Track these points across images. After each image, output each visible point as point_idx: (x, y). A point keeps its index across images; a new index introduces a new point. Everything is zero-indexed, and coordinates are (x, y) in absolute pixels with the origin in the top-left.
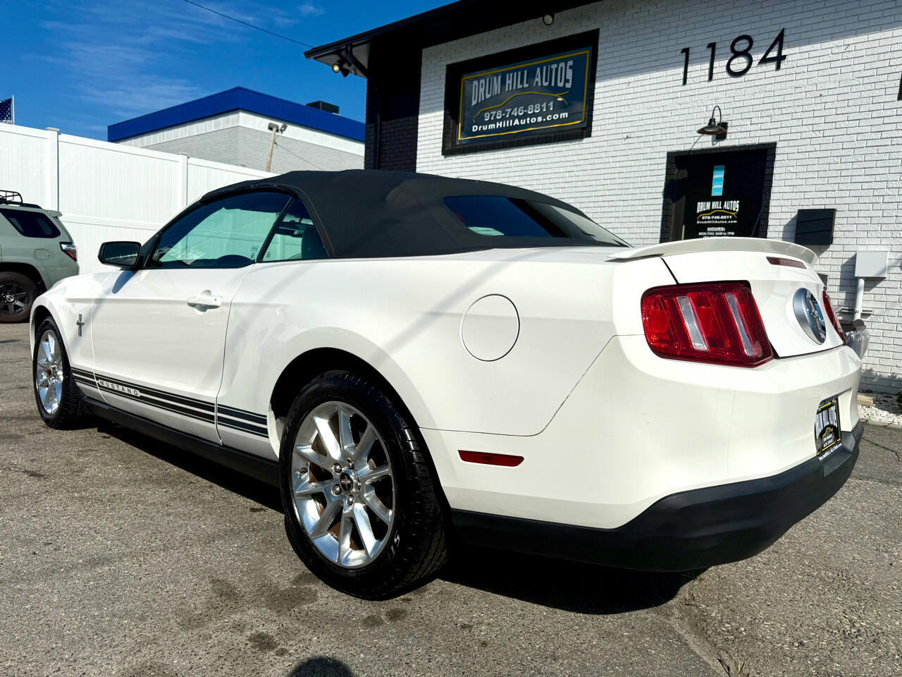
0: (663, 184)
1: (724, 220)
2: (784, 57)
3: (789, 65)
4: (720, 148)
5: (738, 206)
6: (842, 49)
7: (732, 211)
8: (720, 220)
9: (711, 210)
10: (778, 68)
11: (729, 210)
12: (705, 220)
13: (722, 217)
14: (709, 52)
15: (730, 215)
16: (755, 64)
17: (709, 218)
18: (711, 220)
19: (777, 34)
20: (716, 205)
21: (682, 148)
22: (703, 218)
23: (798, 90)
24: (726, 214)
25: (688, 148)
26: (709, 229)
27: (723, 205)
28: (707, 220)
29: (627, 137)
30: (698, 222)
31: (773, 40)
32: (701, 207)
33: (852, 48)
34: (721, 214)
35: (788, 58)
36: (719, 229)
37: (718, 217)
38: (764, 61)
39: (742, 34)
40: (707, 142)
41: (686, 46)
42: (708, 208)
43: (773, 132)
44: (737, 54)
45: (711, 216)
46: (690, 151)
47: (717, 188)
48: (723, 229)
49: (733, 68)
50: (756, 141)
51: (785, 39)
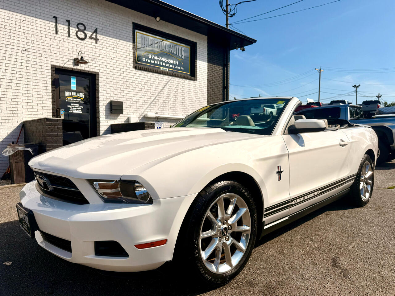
0: (50, 80)
1: (78, 101)
2: (98, 40)
3: (100, 43)
4: (76, 69)
5: (83, 95)
6: (116, 44)
7: (81, 97)
8: (76, 101)
9: (72, 96)
10: (96, 43)
11: (80, 97)
12: (69, 100)
13: (77, 100)
14: (67, 24)
15: (80, 99)
16: (88, 37)
17: (71, 99)
18: (72, 100)
19: (95, 29)
20: (74, 94)
21: (58, 64)
22: (69, 99)
23: (104, 54)
24: (79, 99)
25: (62, 65)
26: (72, 104)
27: (77, 94)
28: (71, 100)
29: (26, 50)
30: (67, 101)
31: (93, 31)
32: (67, 94)
33: (119, 45)
34: (77, 98)
35: (100, 40)
36: (76, 105)
37: (75, 99)
38: (91, 38)
39: (81, 22)
40: (70, 65)
41: (55, 16)
42: (71, 95)
43: (97, 68)
44: (80, 30)
45: (72, 98)
46: (63, 67)
47: (74, 86)
48: (78, 105)
49: (79, 35)
50: (91, 70)
51: (98, 32)
